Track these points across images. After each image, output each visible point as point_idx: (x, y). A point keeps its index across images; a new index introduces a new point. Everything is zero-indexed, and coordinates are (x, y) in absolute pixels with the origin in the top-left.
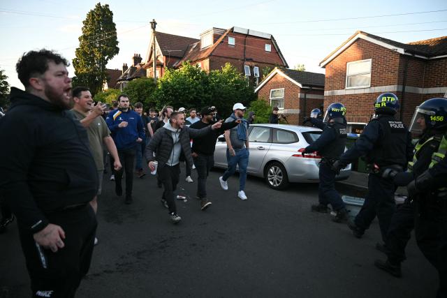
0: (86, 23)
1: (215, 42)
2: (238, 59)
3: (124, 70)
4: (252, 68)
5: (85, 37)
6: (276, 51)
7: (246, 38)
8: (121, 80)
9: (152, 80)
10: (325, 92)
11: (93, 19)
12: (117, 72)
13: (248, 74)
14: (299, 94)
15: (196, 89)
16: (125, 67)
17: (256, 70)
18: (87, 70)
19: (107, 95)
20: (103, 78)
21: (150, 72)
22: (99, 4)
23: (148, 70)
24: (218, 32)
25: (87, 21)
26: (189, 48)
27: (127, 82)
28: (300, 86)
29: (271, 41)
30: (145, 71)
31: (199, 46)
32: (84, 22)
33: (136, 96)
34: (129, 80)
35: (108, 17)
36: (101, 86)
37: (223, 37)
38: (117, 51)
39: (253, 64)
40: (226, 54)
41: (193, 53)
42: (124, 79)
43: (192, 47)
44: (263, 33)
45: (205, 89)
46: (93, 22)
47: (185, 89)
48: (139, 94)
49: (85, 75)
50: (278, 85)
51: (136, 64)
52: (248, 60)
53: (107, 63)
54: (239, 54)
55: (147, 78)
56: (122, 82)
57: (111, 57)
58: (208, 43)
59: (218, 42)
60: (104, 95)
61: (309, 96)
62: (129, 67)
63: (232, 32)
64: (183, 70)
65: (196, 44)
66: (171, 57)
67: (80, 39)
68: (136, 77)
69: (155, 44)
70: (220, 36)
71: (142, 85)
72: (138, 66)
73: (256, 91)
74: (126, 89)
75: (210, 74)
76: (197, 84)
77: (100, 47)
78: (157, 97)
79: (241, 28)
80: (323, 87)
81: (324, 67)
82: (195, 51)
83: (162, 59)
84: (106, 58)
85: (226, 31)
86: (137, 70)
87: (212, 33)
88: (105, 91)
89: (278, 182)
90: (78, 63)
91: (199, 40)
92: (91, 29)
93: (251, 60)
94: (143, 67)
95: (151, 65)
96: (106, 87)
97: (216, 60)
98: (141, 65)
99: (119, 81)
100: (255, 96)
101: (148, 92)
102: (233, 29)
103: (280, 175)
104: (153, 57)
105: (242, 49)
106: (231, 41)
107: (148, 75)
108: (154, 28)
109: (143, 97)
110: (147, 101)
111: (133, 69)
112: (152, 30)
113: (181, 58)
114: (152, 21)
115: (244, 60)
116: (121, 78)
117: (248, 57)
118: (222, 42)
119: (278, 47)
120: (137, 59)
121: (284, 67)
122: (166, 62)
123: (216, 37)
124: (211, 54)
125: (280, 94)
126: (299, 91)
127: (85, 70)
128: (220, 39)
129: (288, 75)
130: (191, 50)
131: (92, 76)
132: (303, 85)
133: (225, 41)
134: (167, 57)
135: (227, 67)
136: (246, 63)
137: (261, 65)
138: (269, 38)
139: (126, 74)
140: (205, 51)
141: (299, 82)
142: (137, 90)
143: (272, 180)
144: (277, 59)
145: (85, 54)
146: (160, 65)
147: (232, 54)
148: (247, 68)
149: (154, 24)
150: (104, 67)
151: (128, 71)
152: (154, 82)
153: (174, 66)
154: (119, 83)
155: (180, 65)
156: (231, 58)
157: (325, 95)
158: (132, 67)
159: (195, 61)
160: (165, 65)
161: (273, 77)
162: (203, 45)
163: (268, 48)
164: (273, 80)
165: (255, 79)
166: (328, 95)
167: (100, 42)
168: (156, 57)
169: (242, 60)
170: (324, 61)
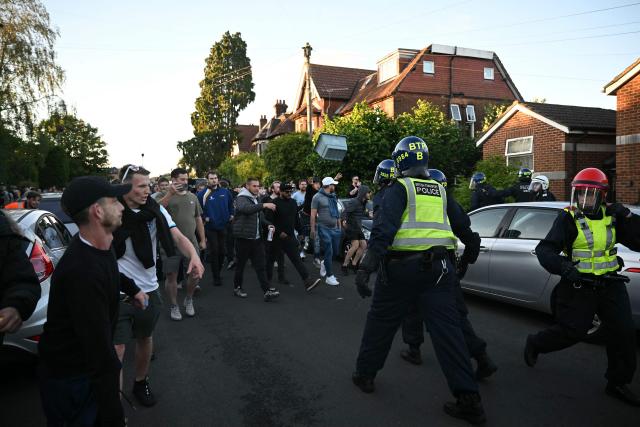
0: (210, 60)
1: (401, 70)
2: (439, 95)
3: (262, 125)
4: (463, 108)
5: (208, 81)
6: (503, 78)
7: (450, 62)
8: (258, 140)
9: (306, 135)
10: (618, 138)
11: (219, 54)
12: (252, 129)
13: (456, 117)
14: (564, 145)
15: (377, 145)
16: (263, 121)
17: (471, 111)
18: (211, 127)
19: (239, 161)
20: (232, 138)
21: (299, 126)
22: (228, 33)
23: (297, 122)
24: (407, 55)
25: (212, 58)
26: (358, 84)
27: (267, 142)
28: (565, 129)
29: (494, 62)
30: (292, 124)
31: (375, 79)
32: (206, 60)
33: (281, 161)
34: (269, 138)
35: (239, 50)
36: (229, 147)
37: (414, 62)
38: (252, 96)
39: (465, 101)
40: (419, 88)
41: (366, 92)
42: (262, 138)
43: (364, 81)
44: (479, 51)
46: (220, 58)
47: (360, 147)
48: (286, 158)
49: (207, 134)
50: (519, 132)
51: (279, 114)
52: (456, 95)
53: (237, 115)
54: (441, 87)
55: (298, 133)
56: (260, 142)
57: (243, 106)
58: (390, 73)
59: (407, 70)
60: (234, 162)
61: (581, 148)
62: (269, 120)
63: (429, 54)
64: (354, 116)
65: (369, 78)
66: (333, 99)
67: (201, 86)
68: (280, 134)
69: (309, 82)
70: (410, 61)
71: (290, 144)
72: (282, 118)
73: (478, 144)
74: (266, 152)
75: (400, 121)
76: (379, 140)
77: (229, 94)
80: (614, 130)
81: (613, 93)
82: (371, 86)
83: (318, 104)
84: (237, 108)
85: (419, 52)
86: (282, 123)
87: (397, 56)
88: (236, 156)
90: (197, 118)
91: (373, 72)
92: (216, 69)
93: (461, 95)
94: (290, 117)
95: (303, 113)
96: (236, 150)
97: (404, 97)
98: (287, 116)
99: (256, 140)
100: (478, 154)
101: (300, 154)
102: (430, 47)
104: (306, 100)
105: (445, 77)
106: (429, 67)
107: (298, 128)
108: (308, 56)
109: (293, 162)
110: (299, 168)
111: (275, 122)
112: (305, 59)
113: (346, 101)
114: (305, 46)
115: (449, 96)
116: (257, 136)
117: (455, 90)
118: (414, 69)
119: (505, 72)
120: (281, 108)
121: (521, 101)
122: (325, 108)
123: (403, 63)
124: (397, 89)
125: (525, 146)
126: (563, 139)
127: (208, 127)
128: (411, 66)
129: (540, 113)
130: (363, 87)
131: (216, 136)
132: (571, 129)
133: (418, 69)
134: (326, 99)
135: (423, 107)
136: (453, 100)
137: (478, 102)
138: (491, 57)
139: (265, 130)
140: (384, 87)
141: (562, 123)
142: (284, 151)
144: (505, 90)
145: (207, 104)
146: (317, 113)
147: (430, 88)
148: (455, 108)
149: (308, 50)
150: (234, 120)
151: (268, 126)
152: (309, 138)
153: (337, 112)
154: (255, 143)
155: (347, 111)
156: (429, 94)
157: (618, 143)
158: (273, 119)
159: (371, 104)
160: (323, 113)
161: (509, 119)
162: (383, 78)
163: (489, 74)
164: (512, 123)
165: (469, 126)
166: (624, 143)
167: (229, 86)
168: (311, 101)
169: (446, 96)
170: (613, 82)
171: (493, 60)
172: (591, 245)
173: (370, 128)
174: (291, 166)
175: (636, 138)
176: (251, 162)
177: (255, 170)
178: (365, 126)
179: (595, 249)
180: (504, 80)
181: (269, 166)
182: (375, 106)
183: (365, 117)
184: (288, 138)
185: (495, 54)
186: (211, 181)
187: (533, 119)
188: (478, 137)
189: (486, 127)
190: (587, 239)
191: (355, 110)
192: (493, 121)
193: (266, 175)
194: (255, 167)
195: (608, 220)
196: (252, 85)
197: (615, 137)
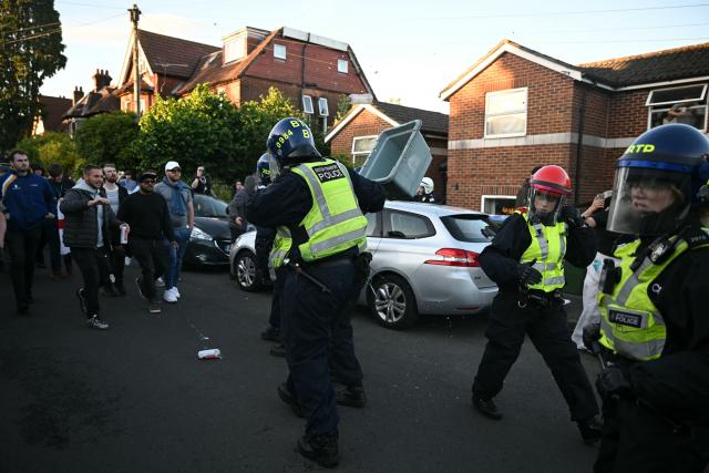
1: (250, 50)
2: (290, 84)
3: (77, 99)
4: (315, 100)
6: (357, 73)
7: (303, 48)
8: (70, 117)
9: (132, 116)
10: (449, 143)
12: (62, 103)
13: (309, 109)
15: (218, 134)
16: (79, 94)
17: (323, 104)
19: (43, 143)
20: (34, 113)
21: (126, 103)
23: (123, 99)
24: (256, 36)
26: (201, 62)
27: (83, 120)
29: (348, 55)
30: (118, 102)
31: (220, 58)
33: (99, 146)
34: (87, 116)
36: (30, 126)
37: (264, 44)
38: (62, 62)
39: (318, 93)
40: (269, 73)
41: (210, 70)
42: (76, 115)
43: (209, 58)
44: (333, 41)
45: (235, 135)
46: (14, 6)
47: (197, 135)
48: (105, 143)
50: (365, 130)
51: (99, 86)
52: (308, 86)
53: (41, 84)
54: (293, 76)
55: (121, 113)
56: (73, 120)
57: (50, 72)
58: (236, 53)
59: (256, 52)
60: (35, 144)
62: (86, 92)
63: (280, 36)
64: (194, 98)
65: (214, 55)
66: (168, 76)
68: (101, 112)
69: (137, 51)
70: (258, 42)
71: (111, 126)
72: (104, 92)
73: (326, 140)
74: (79, 133)
75: (244, 108)
76: (220, 127)
77: (28, 54)
78: (143, 148)
79: (296, 29)
80: (446, 135)
81: (447, 100)
82: (215, 65)
83: (151, 80)
84: (40, 74)
85: (269, 33)
86: (103, 98)
87: (245, 35)
88: (39, 136)
89: (397, 314)
91: (219, 49)
93: (314, 86)
94: (115, 93)
95: (129, 89)
96: (39, 128)
97: (252, 82)
98: (110, 90)
99: (67, 117)
101: (125, 139)
102: (281, 31)
103: (400, 299)
104: (134, 75)
105: (298, 66)
106: (280, 52)
107: (124, 107)
108: (135, 20)
109: (115, 148)
110: (123, 155)
111: (94, 96)
112: (132, 24)
113: (186, 80)
114: (132, 8)
115: (302, 86)
116: (70, 112)
117: (308, 80)
118: (263, 52)
119: (358, 65)
120: (103, 79)
122: (159, 85)
123: (252, 44)
124: (243, 72)
125: (370, 145)
128: (260, 48)
130: (206, 65)
131: (9, 108)
133: (267, 53)
134: (160, 75)
136: (305, 90)
137: (331, 95)
138: (345, 49)
139: (81, 106)
140: (232, 66)
142: (102, 134)
143: (384, 311)
144: (359, 85)
146: (148, 91)
147: (280, 75)
148: (307, 99)
149: (135, 14)
150: (35, 90)
151: (85, 101)
152: (135, 121)
153: (174, 92)
154: (66, 121)
155: (186, 92)
156: (279, 82)
157: (449, 148)
158: (92, 93)
159: (214, 86)
160: (156, 91)
161: (357, 116)
162: (228, 58)
163: (343, 67)
164: (358, 121)
165: (321, 120)
166: (454, 148)
167: (28, 44)
168: (140, 78)
169: (298, 85)
170: (448, 89)
171: (347, 53)
172: (545, 255)
173: (211, 114)
174: (111, 152)
175: (463, 144)
176: (59, 144)
177: (65, 154)
178: (206, 111)
179: (549, 261)
180: (358, 75)
181: (83, 151)
182: (220, 89)
183: (208, 101)
184: (109, 118)
185: (349, 48)
187: (378, 118)
188: (329, 131)
189: (336, 121)
190: (542, 248)
191: (196, 93)
192: (344, 114)
193: (80, 162)
194: (64, 152)
195: (561, 227)
196: (63, 47)
197: (446, 141)
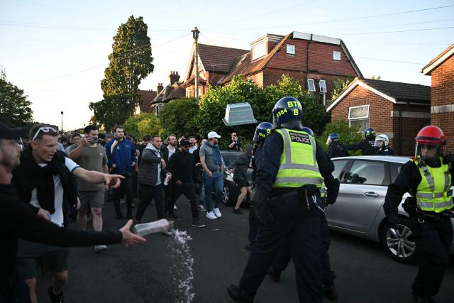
0: (117, 38)
1: (269, 52)
2: (299, 71)
3: (159, 91)
4: (317, 82)
5: (115, 55)
6: (348, 60)
7: (308, 45)
8: (156, 102)
9: (194, 100)
10: (432, 108)
11: (125, 34)
12: (151, 94)
13: (312, 89)
14: (392, 112)
16: (160, 87)
17: (323, 84)
18: (117, 92)
19: (140, 120)
20: (135, 101)
21: (189, 92)
22: (132, 17)
23: (187, 89)
24: (274, 40)
25: (118, 36)
26: (236, 61)
27: (163, 104)
28: (393, 100)
29: (341, 47)
30: (184, 91)
31: (249, 57)
32: (114, 38)
33: (173, 120)
34: (165, 102)
35: (142, 30)
36: (133, 109)
37: (280, 45)
38: (151, 68)
39: (319, 76)
40: (283, 65)
41: (242, 66)
42: (159, 101)
43: (240, 58)
44: (329, 38)
45: (261, 109)
46: (125, 36)
48: (177, 118)
49: (114, 97)
50: (359, 101)
51: (172, 82)
52: (312, 72)
53: (139, 83)
54: (300, 65)
55: (187, 99)
56: (157, 105)
57: (144, 76)
58: (261, 53)
59: (274, 51)
60: (136, 121)
61: (405, 115)
62: (165, 87)
63: (291, 39)
64: (232, 86)
65: (244, 57)
66: (215, 72)
67: (110, 58)
68: (173, 99)
69: (197, 57)
70: (276, 44)
71: (181, 107)
72: (175, 86)
73: (328, 110)
74: (162, 112)
75: (267, 91)
77: (132, 65)
78: (201, 121)
79: (302, 32)
80: (429, 102)
81: (429, 74)
82: (246, 63)
83: (204, 76)
84: (139, 77)
85: (283, 37)
86: (175, 89)
87: (266, 41)
88: (137, 115)
90: (106, 84)
91: (249, 51)
92: (122, 46)
93: (315, 72)
94: (182, 85)
95: (192, 83)
96: (138, 111)
97: (271, 72)
98: (179, 84)
99: (154, 103)
100: (327, 118)
101: (189, 115)
102: (292, 34)
104: (194, 72)
105: (303, 57)
106: (291, 49)
107: (188, 95)
108: (196, 37)
109: (183, 121)
110: (188, 126)
111: (170, 89)
112: (194, 40)
113: (227, 74)
114: (194, 29)
115: (307, 73)
116: (155, 100)
117: (311, 67)
118: (279, 51)
119: (349, 54)
120: (174, 77)
121: (361, 78)
122: (210, 78)
123: (271, 46)
124: (266, 65)
125: (363, 113)
126: (392, 108)
127: (115, 92)
128: (277, 48)
129: (374, 87)
130: (240, 63)
131: (121, 99)
132: (397, 100)
133: (282, 50)
134: (210, 72)
135: (286, 80)
136: (309, 75)
137: (329, 77)
138: (339, 43)
139: (162, 95)
140: (257, 62)
141: (391, 96)
142: (176, 113)
143: (395, 248)
144: (349, 69)
145: (114, 73)
146: (203, 83)
147: (292, 66)
148: (310, 81)
149: (196, 33)
150: (136, 86)
151: (164, 92)
152: (196, 103)
153: (218, 83)
154: (153, 105)
155: (227, 82)
156: (291, 70)
157: (432, 112)
158: (168, 87)
159: (246, 76)
160: (207, 82)
161: (351, 91)
162: (255, 56)
163: (337, 56)
164: (353, 94)
165: (322, 95)
166: (436, 111)
167: (133, 59)
168: (198, 73)
169: (304, 72)
170: (429, 65)
171: (340, 45)
172: (432, 188)
173: (245, 96)
174: (181, 124)
175: (445, 108)
176: (149, 120)
177: (153, 126)
178: (241, 94)
179: (436, 192)
180: (349, 61)
181: (164, 124)
182: (249, 78)
183: (241, 87)
184: (179, 102)
185: (341, 41)
186: (119, 134)
187: (369, 92)
188: (328, 105)
189: (334, 97)
190: (429, 183)
191: (233, 81)
192: (340, 92)
193: (162, 131)
194: (152, 125)
195: (445, 168)
196: (152, 59)
197: (430, 107)
